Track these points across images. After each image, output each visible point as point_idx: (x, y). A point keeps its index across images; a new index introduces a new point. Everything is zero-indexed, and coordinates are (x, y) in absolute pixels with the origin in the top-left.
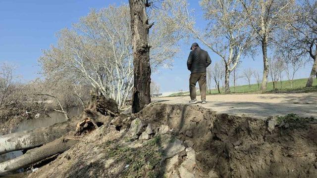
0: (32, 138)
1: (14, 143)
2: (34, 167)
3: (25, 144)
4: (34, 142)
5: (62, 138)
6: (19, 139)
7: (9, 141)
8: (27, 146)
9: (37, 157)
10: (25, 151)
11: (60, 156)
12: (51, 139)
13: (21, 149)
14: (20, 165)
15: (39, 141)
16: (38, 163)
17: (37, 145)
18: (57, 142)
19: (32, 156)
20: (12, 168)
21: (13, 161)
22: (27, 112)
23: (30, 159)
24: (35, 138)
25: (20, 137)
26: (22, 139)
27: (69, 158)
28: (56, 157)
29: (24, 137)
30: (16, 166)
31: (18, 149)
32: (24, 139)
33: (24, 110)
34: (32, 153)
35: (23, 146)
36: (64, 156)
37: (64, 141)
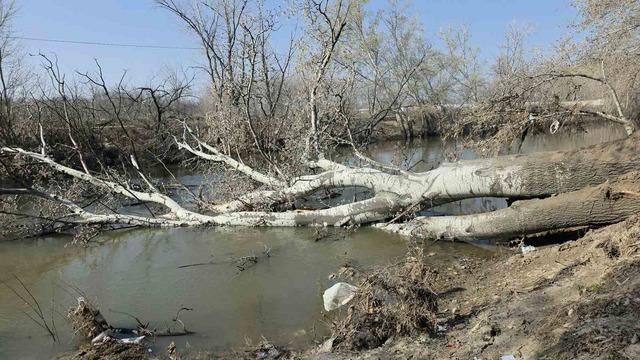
0: (527, 174)
1: (488, 179)
2: (528, 242)
3: (511, 186)
4: (531, 185)
5: (604, 186)
6: (498, 172)
7: (478, 172)
8: (513, 191)
9: (534, 223)
10: (511, 199)
11: (591, 234)
12: (574, 186)
13: (502, 196)
14: (495, 231)
15: (543, 185)
16: (538, 235)
17: (536, 192)
18: (586, 198)
19: (521, 217)
20: (479, 230)
21: (482, 217)
22: (531, 118)
23: (517, 223)
24: (532, 175)
25: (501, 168)
26: (503, 174)
27: (614, 253)
28: (582, 234)
29: (509, 170)
30: (488, 230)
31: (495, 194)
32: (509, 173)
33: (526, 114)
34: (523, 209)
35: (507, 190)
37: (608, 194)
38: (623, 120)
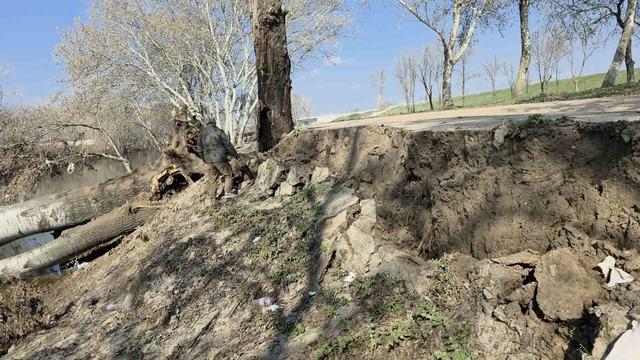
0: (68, 207)
1: (34, 218)
2: (81, 261)
3: (56, 220)
4: (73, 215)
5: (126, 205)
6: (43, 210)
7: (24, 214)
8: (59, 223)
9: (84, 242)
10: (57, 232)
11: (126, 239)
12: (104, 210)
13: (50, 230)
14: (52, 259)
15: (82, 214)
16: (85, 254)
17: (79, 220)
18: (116, 215)
19: (72, 241)
21: (37, 252)
22: (48, 162)
23: (70, 247)
24: (72, 208)
25: (45, 207)
26: (48, 211)
27: (146, 239)
28: (119, 242)
30: (45, 260)
31: (43, 229)
32: (52, 208)
33: (41, 159)
34: (72, 235)
35: (53, 224)
36: (135, 236)
37: (130, 210)
38: (121, 158)
